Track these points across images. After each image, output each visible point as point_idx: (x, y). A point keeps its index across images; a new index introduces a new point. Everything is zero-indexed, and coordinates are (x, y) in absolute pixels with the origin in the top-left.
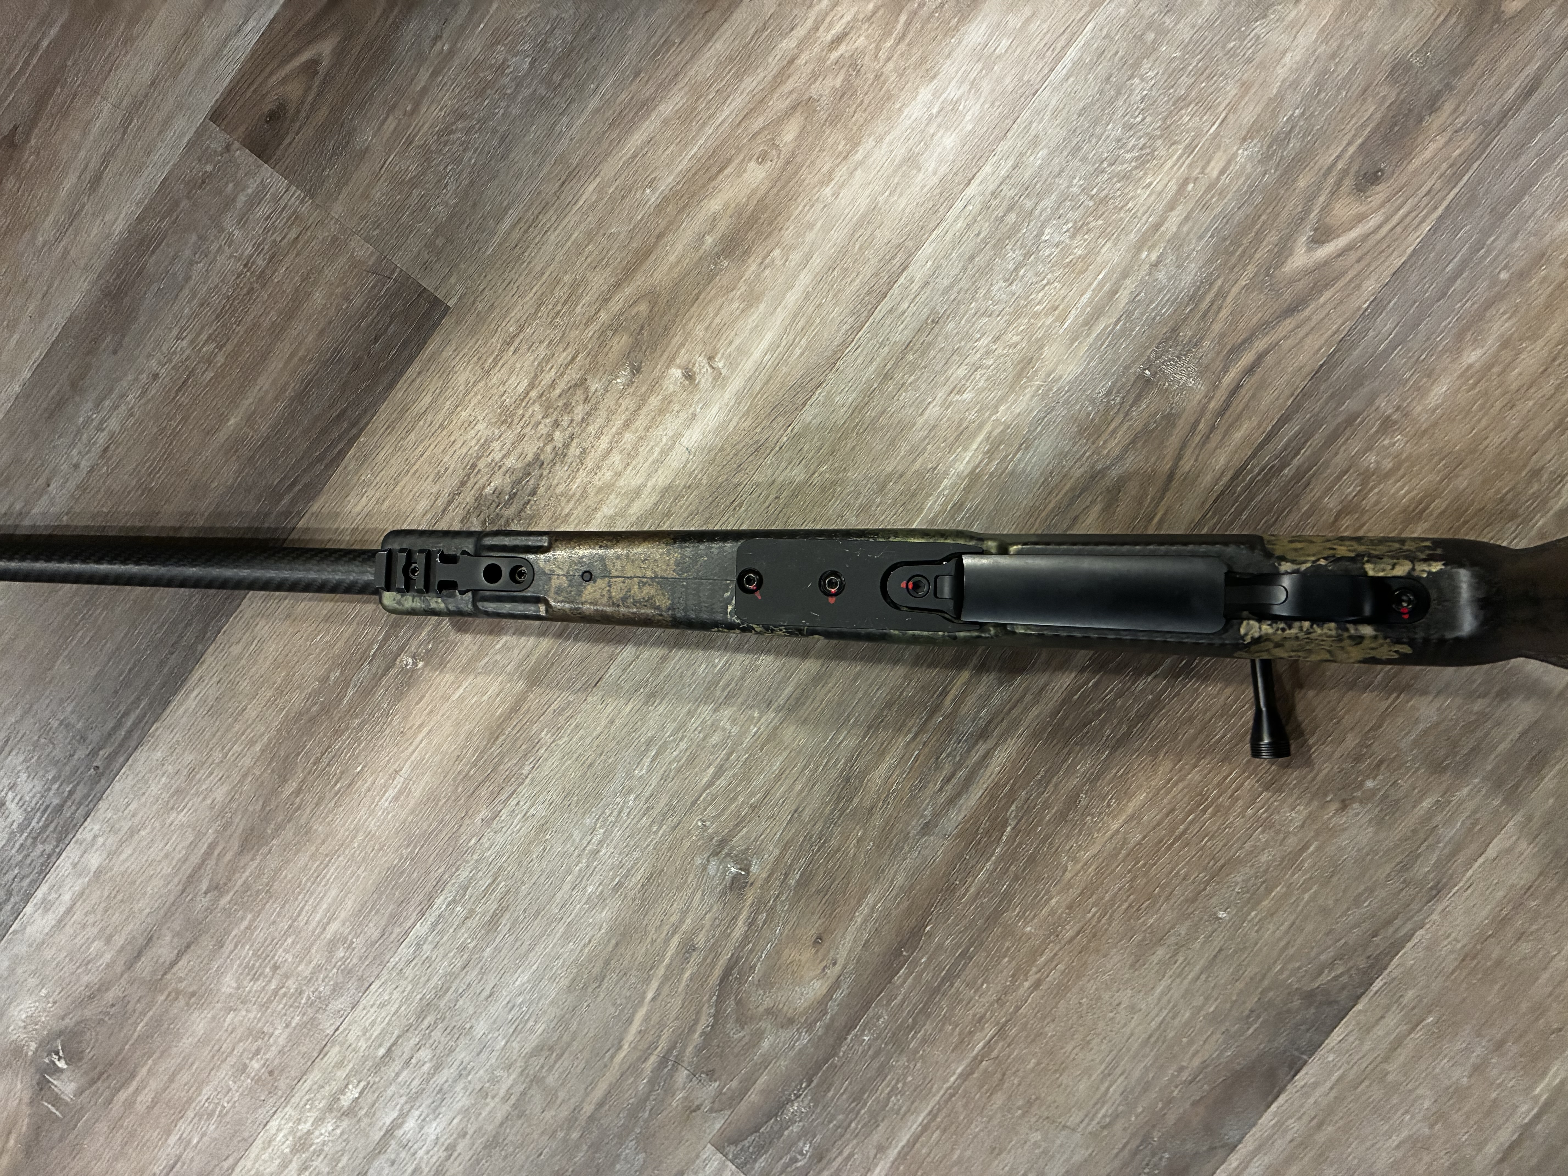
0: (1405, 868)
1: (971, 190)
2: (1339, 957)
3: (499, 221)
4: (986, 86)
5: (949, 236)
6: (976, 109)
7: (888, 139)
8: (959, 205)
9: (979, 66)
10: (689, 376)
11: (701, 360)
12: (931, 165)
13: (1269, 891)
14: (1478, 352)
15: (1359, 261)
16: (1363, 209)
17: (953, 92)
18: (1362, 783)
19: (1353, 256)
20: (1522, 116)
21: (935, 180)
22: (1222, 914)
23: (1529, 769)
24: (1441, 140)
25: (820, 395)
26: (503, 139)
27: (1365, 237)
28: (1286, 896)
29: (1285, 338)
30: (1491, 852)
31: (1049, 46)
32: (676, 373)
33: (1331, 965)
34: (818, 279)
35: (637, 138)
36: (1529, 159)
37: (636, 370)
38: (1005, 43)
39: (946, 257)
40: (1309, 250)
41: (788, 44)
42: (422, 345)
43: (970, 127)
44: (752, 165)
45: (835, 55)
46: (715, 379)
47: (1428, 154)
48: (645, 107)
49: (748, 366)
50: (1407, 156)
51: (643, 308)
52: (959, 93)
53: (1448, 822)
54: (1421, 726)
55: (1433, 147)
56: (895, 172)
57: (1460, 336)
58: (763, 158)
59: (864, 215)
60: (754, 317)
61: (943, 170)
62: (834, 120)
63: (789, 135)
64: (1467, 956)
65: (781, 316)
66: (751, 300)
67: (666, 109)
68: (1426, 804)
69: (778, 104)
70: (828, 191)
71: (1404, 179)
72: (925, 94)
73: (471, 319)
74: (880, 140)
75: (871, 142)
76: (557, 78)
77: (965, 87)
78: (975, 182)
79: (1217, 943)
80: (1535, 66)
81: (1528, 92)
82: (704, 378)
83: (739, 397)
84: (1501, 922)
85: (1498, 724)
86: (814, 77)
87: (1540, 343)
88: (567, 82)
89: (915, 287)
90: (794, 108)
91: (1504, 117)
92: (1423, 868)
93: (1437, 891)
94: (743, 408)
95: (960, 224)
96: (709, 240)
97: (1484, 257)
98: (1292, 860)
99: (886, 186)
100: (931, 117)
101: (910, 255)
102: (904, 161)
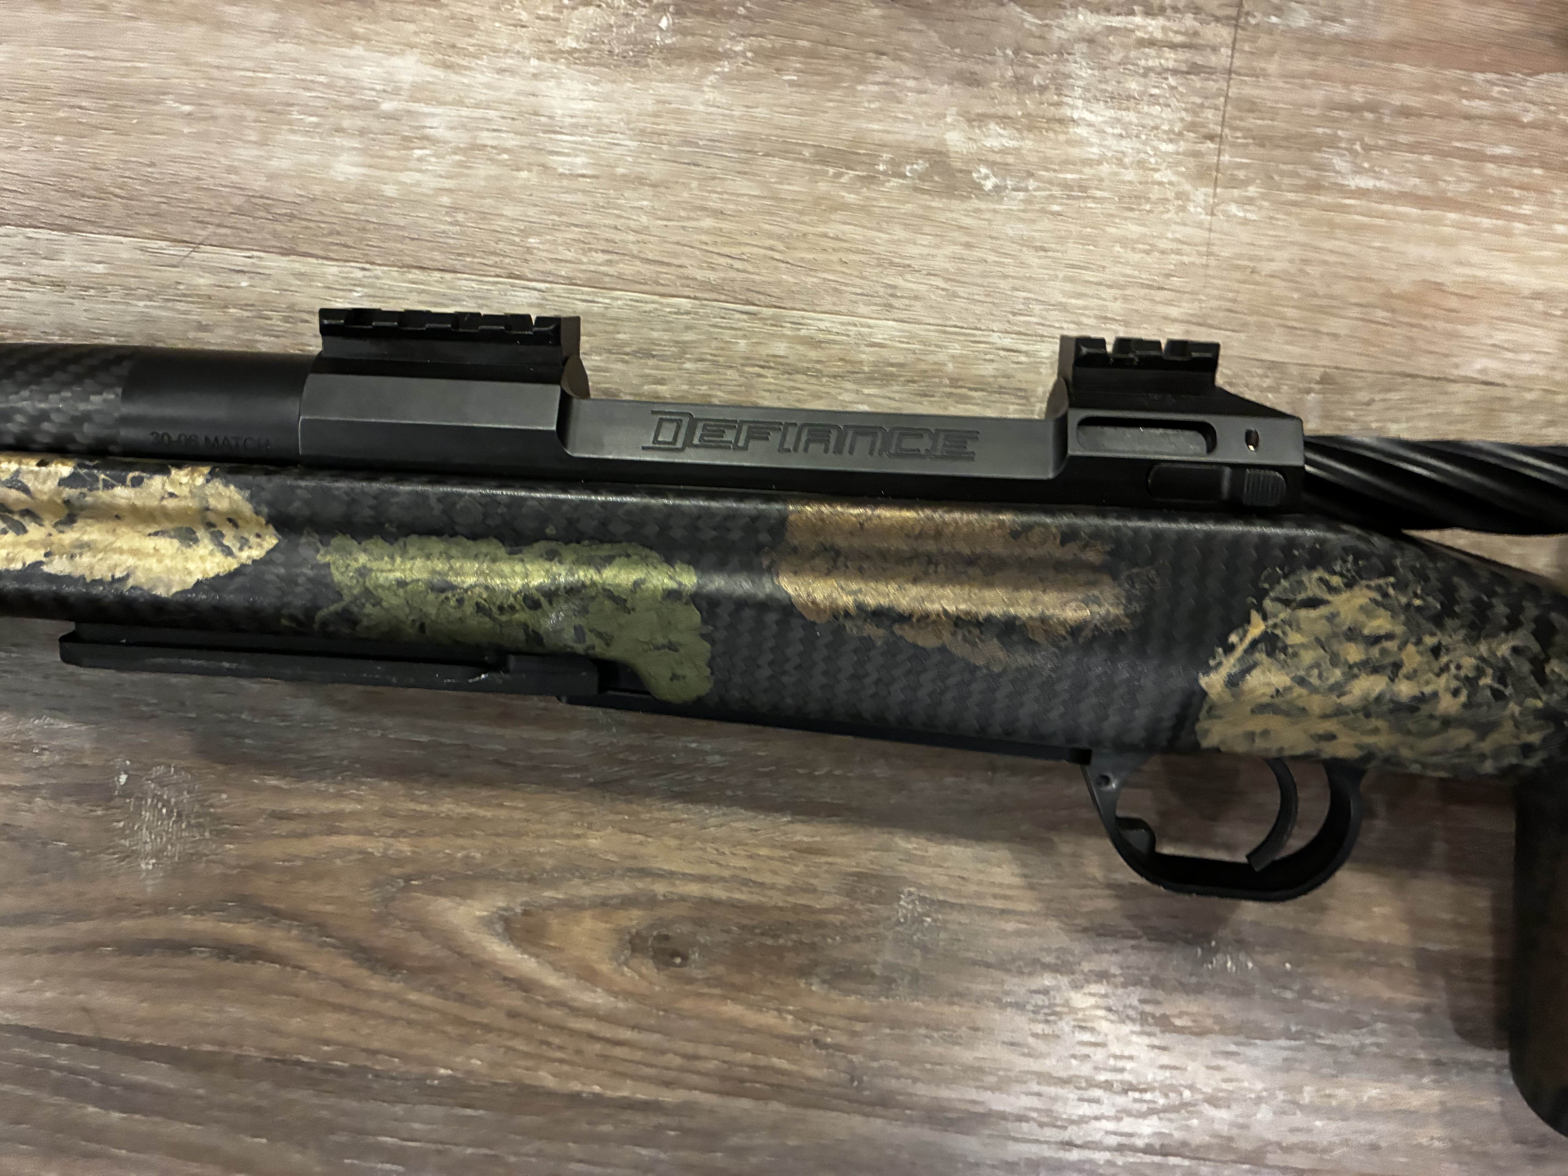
1: (276, 263)
4: (482, 176)
5: (172, 274)
6: (429, 183)
7: (287, 47)
8: (237, 258)
12: (282, 162)
15: (512, 1014)
16: (605, 968)
19: (514, 1000)
21: (259, 184)
24: (788, 1024)
27: (557, 1002)
29: (315, 975)
31: (612, 250)
38: (579, 163)
39: (129, 292)
40: (487, 923)
43: (390, 191)
47: (752, 1018)
50: (732, 988)
52: (441, 133)
55: (769, 1019)
56: (234, 100)
59: (124, 91)
61: (288, 190)
71: (687, 1004)
72: (411, 68)
74: (278, 33)
77: (460, 138)
78: (297, 264)
89: (45, 268)
95: (203, 281)
99: (199, 98)
100: (370, 107)
101: (97, 223)
102: (263, 104)
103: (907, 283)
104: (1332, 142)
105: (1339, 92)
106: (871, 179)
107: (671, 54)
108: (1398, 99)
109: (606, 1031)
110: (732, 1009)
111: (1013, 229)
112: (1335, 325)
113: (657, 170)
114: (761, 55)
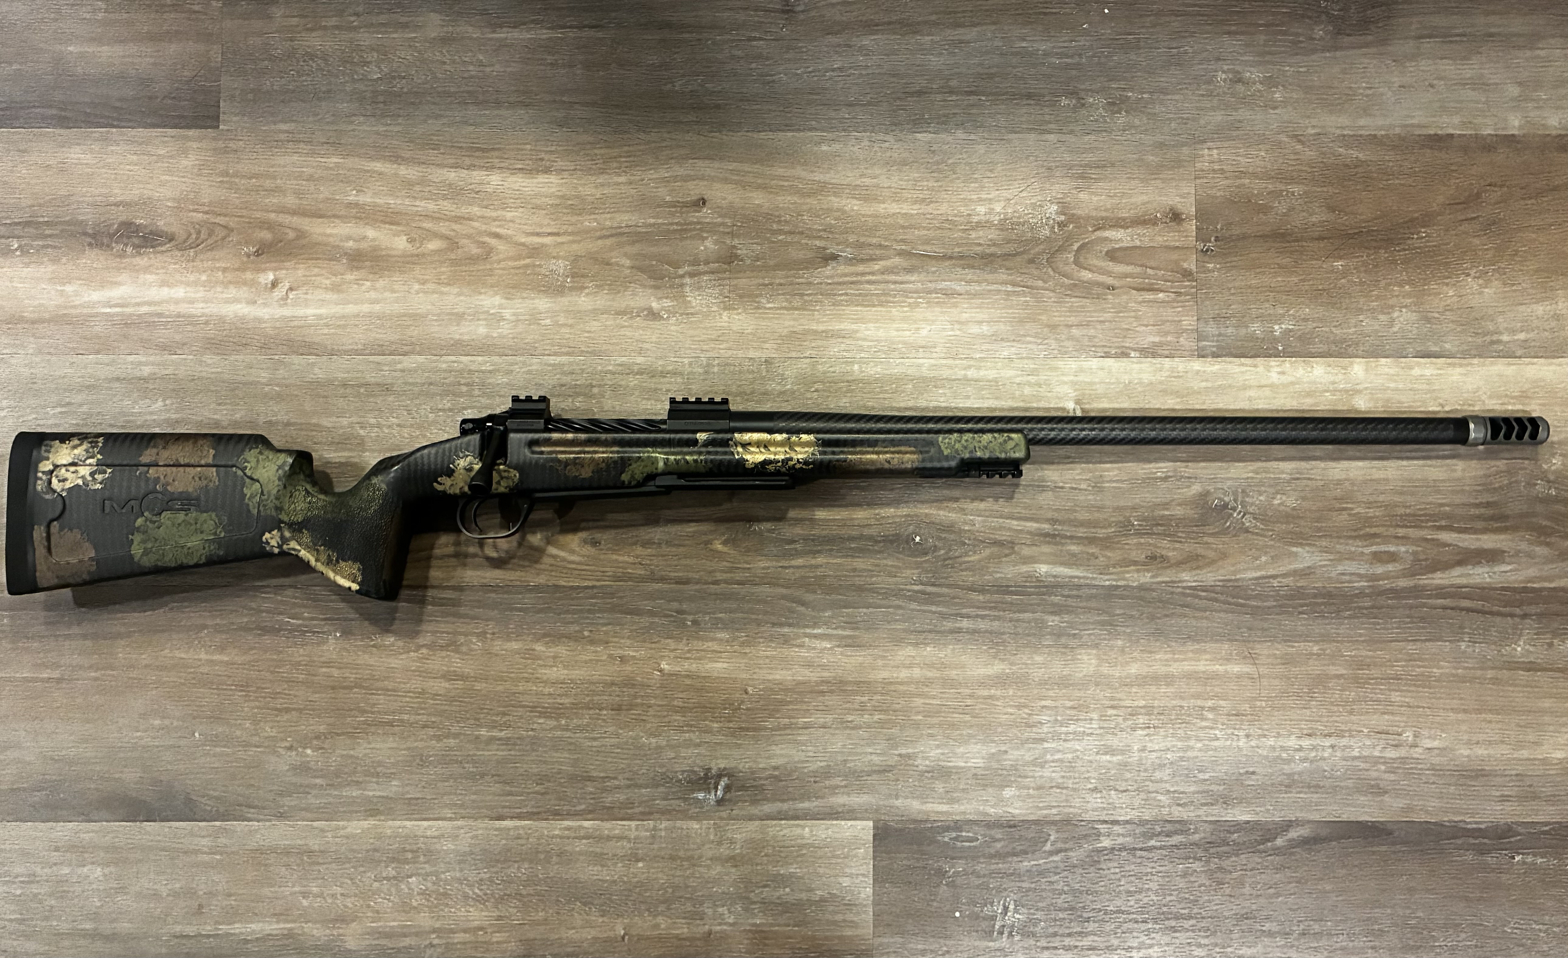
0: (281, 794)
1: (464, 359)
2: (217, 798)
3: (283, 121)
4: (521, 328)
5: (434, 364)
6: (506, 332)
7: (462, 298)
8: (453, 358)
9: (527, 317)
10: (274, 284)
11: (287, 285)
12: (464, 330)
13: (225, 746)
14: (544, 649)
15: (551, 565)
17: (507, 313)
18: (305, 748)
20: (666, 586)
21: (457, 337)
22: (197, 735)
23: (366, 811)
24: (631, 560)
25: (312, 359)
26: (329, 91)
27: (564, 560)
28: (228, 755)
30: (316, 824)
31: (560, 345)
32: (271, 276)
33: (211, 798)
34: (370, 315)
35: (378, 166)
36: (647, 605)
37: (258, 254)
38: (548, 322)
39: (424, 371)
41: (476, 210)
42: (188, 127)
43: (495, 335)
44: (405, 238)
45: (487, 239)
46: (282, 299)
47: (621, 558)
48: (397, 159)
49: (300, 312)
50: (614, 551)
51: (291, 235)
52: (508, 317)
53: (316, 797)
54: (352, 752)
55: (626, 558)
56: (449, 314)
57: (545, 635)
58: (411, 241)
59: (417, 315)
60: (330, 296)
61: (466, 337)
62: (454, 263)
63: (433, 245)
64: (260, 851)
65: (338, 310)
66: (336, 288)
67: (404, 171)
68: (318, 781)
69: (443, 228)
70: (417, 287)
71: (602, 557)
72: (498, 300)
73: (221, 144)
74: (459, 294)
75: (456, 290)
76: (381, 98)
77: (513, 318)
78: (469, 358)
79: (182, 742)
80: (696, 576)
81: (679, 582)
82: (279, 293)
83: (283, 318)
84: (287, 852)
85: (377, 783)
86: (469, 236)
87: (566, 672)
88: (381, 105)
89: (399, 366)
90: (447, 238)
91: (663, 579)
92: (288, 801)
93: (281, 816)
94: (278, 325)
95: (444, 366)
96: (351, 243)
97: (588, 618)
98: (247, 745)
99: (438, 315)
100: (488, 312)
101: (412, 352)
102: (457, 314)
103: (646, 346)
104: (761, 295)
105: (761, 281)
106: (631, 318)
107: (571, 289)
108: (777, 281)
109: (579, 567)
110: (615, 557)
111: (673, 328)
112: (767, 346)
113: (570, 322)
114: (596, 286)
